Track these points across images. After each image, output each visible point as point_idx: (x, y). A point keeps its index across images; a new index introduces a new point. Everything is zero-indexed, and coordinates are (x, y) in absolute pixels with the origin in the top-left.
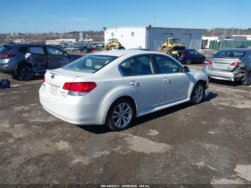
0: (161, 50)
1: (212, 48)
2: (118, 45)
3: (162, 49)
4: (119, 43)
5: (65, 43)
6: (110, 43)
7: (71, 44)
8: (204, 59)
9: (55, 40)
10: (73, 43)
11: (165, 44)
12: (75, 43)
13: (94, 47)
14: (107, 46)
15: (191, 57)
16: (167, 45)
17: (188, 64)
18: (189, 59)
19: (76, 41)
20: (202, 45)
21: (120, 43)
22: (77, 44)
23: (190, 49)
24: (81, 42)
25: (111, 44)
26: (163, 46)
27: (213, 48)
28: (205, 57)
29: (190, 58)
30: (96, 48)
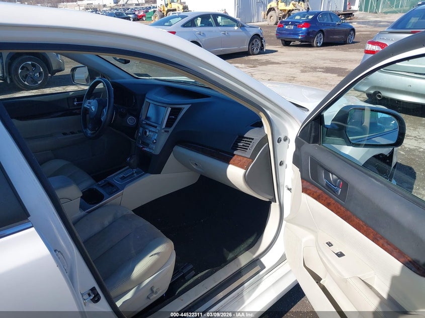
0: (265, 16)
1: (363, 9)
2: (181, 7)
3: (267, 15)
4: (185, 3)
5: (94, 9)
6: (167, 5)
7: (105, 9)
8: (352, 32)
9: (75, 3)
10: (109, 8)
11: (273, 4)
12: (112, 8)
13: (139, 13)
14: (161, 11)
15: (323, 29)
16: (276, 5)
17: (317, 47)
18: (319, 35)
19: (115, 3)
20: (345, 3)
21: (187, 4)
22: (116, 9)
23: (322, 10)
24: (124, 5)
25: (169, 7)
26: (268, 7)
27: (366, 10)
28: (353, 30)
29: (322, 31)
30: (143, 16)
